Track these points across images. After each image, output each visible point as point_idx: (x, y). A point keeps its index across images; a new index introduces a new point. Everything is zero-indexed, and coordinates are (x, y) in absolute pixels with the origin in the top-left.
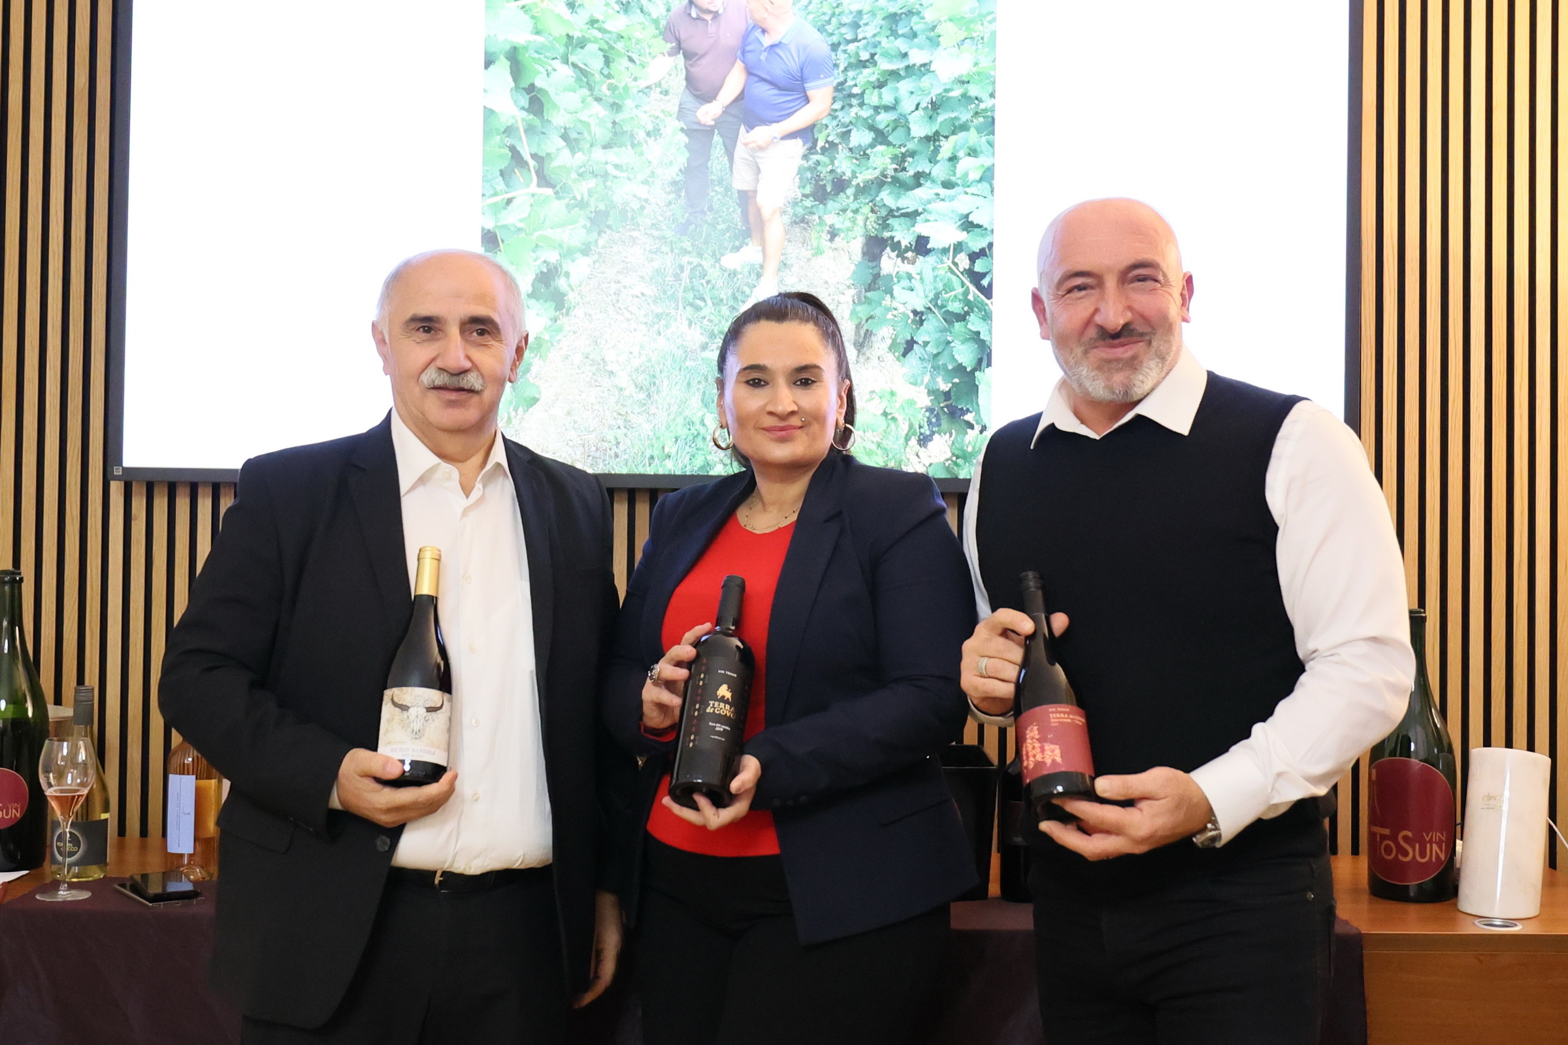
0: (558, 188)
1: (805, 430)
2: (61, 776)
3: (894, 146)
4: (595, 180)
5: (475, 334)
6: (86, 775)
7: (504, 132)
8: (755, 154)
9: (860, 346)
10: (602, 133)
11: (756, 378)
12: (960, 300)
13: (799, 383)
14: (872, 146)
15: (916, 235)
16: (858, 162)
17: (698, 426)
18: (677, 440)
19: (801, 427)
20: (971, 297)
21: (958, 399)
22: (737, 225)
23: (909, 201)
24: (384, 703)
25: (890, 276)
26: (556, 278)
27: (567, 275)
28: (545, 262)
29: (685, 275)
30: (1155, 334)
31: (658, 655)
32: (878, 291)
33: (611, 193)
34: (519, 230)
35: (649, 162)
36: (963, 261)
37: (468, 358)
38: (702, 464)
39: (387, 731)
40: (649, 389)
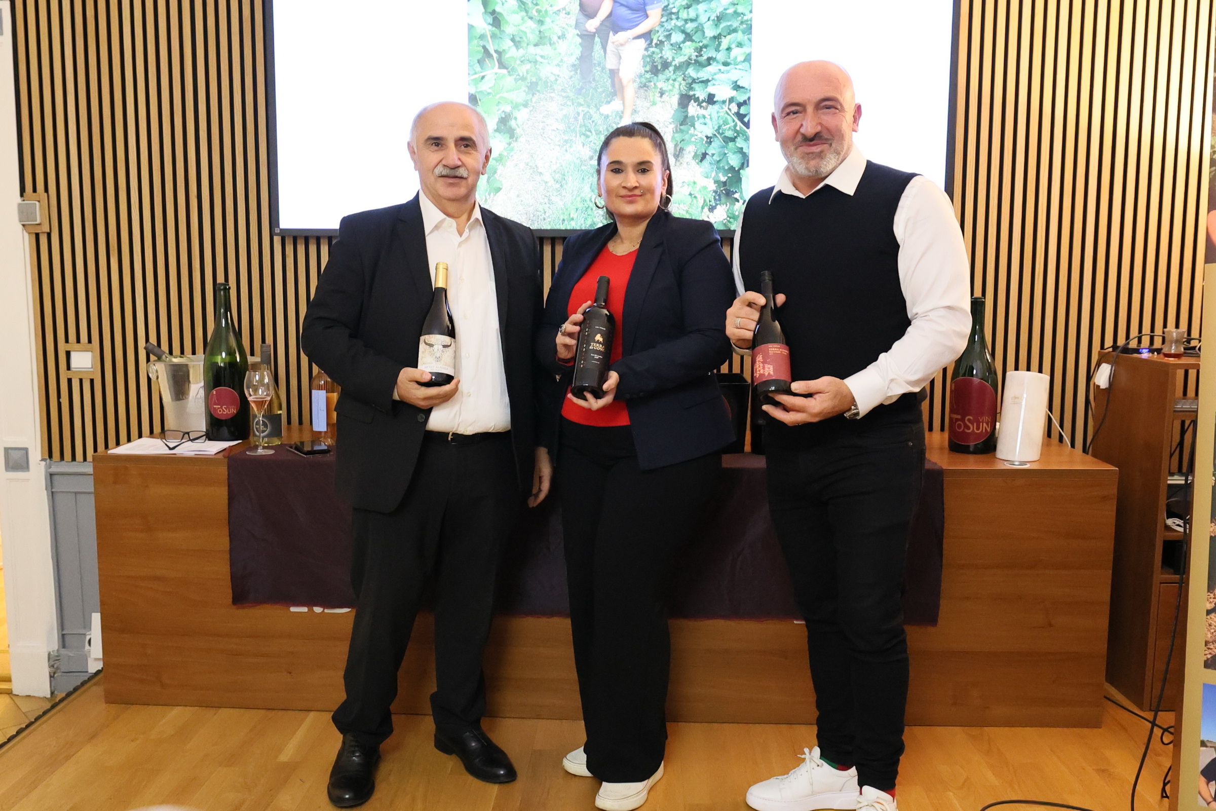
0: (509, 69)
1: (643, 197)
2: (256, 391)
3: (696, 42)
4: (530, 64)
5: (463, 147)
6: (269, 390)
7: (479, 38)
8: (619, 48)
9: (677, 156)
10: (533, 37)
11: (617, 168)
12: (732, 130)
13: (640, 171)
14: (684, 42)
15: (708, 93)
16: (675, 52)
17: (588, 202)
18: (577, 210)
19: (641, 196)
20: (738, 128)
21: (731, 185)
22: (608, 89)
23: (704, 74)
24: (420, 343)
25: (693, 117)
26: (510, 120)
27: (516, 119)
28: (503, 111)
29: (581, 117)
30: (833, 140)
31: (565, 319)
32: (687, 125)
33: (539, 72)
34: (489, 94)
35: (560, 54)
36: (734, 108)
37: (459, 159)
38: (591, 223)
39: (422, 357)
40: (561, 182)
